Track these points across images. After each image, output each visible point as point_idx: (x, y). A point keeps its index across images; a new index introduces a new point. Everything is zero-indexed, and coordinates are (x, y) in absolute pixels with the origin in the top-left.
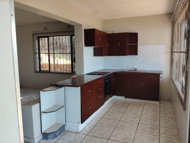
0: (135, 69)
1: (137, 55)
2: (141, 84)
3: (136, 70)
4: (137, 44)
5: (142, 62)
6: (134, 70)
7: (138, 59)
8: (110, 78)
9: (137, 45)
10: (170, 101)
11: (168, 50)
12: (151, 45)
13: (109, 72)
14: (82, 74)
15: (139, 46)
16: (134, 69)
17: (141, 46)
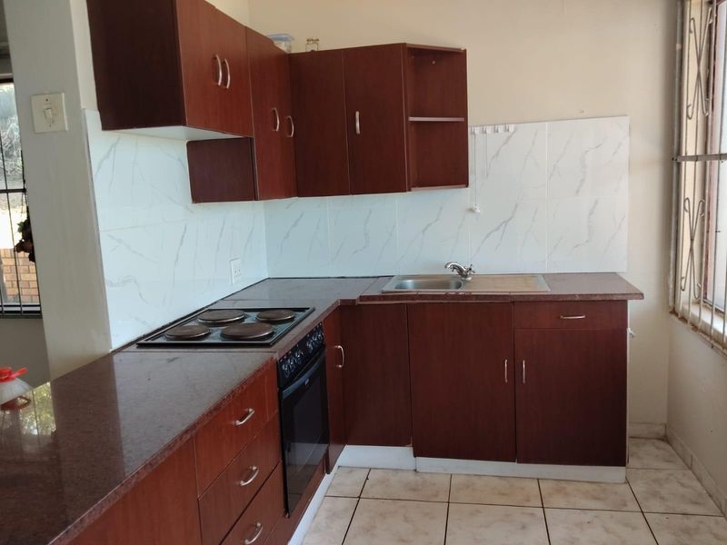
0: (460, 270)
1: (467, 185)
2: (515, 368)
3: (466, 276)
4: (461, 119)
5: (497, 229)
6: (456, 272)
7: (472, 210)
8: (321, 347)
9: (464, 125)
10: (665, 439)
11: (650, 148)
12: (547, 124)
13: (311, 307)
14: (100, 350)
15: (477, 130)
16: (454, 267)
17: (489, 130)
